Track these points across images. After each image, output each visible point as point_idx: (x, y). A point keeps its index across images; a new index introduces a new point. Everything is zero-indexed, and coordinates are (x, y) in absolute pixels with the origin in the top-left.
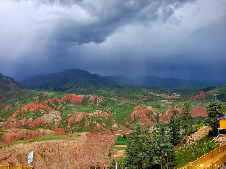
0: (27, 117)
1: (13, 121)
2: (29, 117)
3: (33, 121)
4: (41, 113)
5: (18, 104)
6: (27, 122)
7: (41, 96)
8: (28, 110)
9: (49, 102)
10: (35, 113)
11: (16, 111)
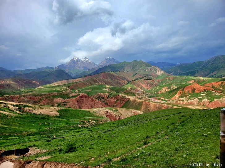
0: (199, 98)
1: (183, 100)
2: (201, 97)
3: (209, 103)
4: (216, 94)
5: (174, 87)
6: (201, 103)
7: (197, 80)
8: (192, 92)
9: (213, 85)
10: (206, 94)
11: (179, 92)
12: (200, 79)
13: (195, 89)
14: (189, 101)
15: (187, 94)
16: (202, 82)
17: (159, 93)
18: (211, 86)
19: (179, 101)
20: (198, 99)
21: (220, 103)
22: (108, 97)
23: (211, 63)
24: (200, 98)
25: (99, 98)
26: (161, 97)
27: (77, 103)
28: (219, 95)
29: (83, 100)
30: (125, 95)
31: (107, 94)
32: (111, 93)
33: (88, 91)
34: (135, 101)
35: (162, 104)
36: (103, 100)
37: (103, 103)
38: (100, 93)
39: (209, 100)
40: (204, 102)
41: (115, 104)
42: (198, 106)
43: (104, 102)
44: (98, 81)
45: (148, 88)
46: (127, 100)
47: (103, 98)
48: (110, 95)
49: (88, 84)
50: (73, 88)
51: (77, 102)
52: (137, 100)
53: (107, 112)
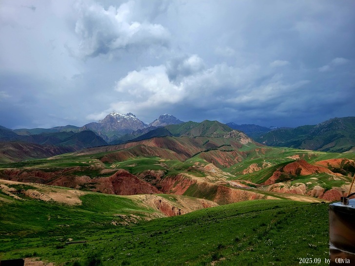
0: (307, 183)
1: (282, 187)
2: (310, 183)
3: (324, 193)
4: (335, 179)
5: (267, 165)
6: (311, 192)
7: (304, 155)
8: (296, 173)
9: (330, 164)
10: (320, 179)
11: (275, 172)
12: (309, 153)
13: (301, 169)
14: (291, 189)
15: (288, 177)
16: (312, 159)
17: (245, 173)
18: (325, 164)
19: (276, 187)
20: (306, 185)
21: (341, 193)
22: (161, 178)
23: (325, 129)
24: (310, 185)
25: (148, 178)
26: (247, 180)
27: (111, 186)
28: (340, 179)
29: (122, 180)
30: (189, 174)
31: (160, 172)
32: (168, 171)
33: (131, 166)
34: (205, 184)
35: (249, 192)
36: (154, 181)
37: (154, 187)
38: (149, 170)
39: (323, 187)
40: (316, 190)
41: (174, 189)
42: (306, 197)
43: (155, 184)
44: (148, 151)
45: (227, 164)
46: (193, 183)
47: (155, 178)
48: (166, 173)
49: (132, 156)
50: (107, 160)
51: (113, 183)
52: (208, 183)
53: (160, 201)
